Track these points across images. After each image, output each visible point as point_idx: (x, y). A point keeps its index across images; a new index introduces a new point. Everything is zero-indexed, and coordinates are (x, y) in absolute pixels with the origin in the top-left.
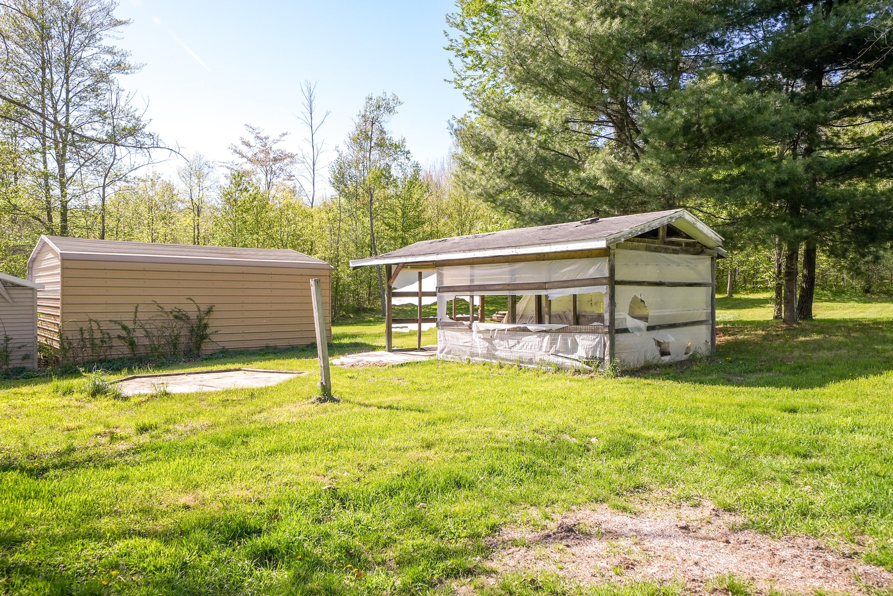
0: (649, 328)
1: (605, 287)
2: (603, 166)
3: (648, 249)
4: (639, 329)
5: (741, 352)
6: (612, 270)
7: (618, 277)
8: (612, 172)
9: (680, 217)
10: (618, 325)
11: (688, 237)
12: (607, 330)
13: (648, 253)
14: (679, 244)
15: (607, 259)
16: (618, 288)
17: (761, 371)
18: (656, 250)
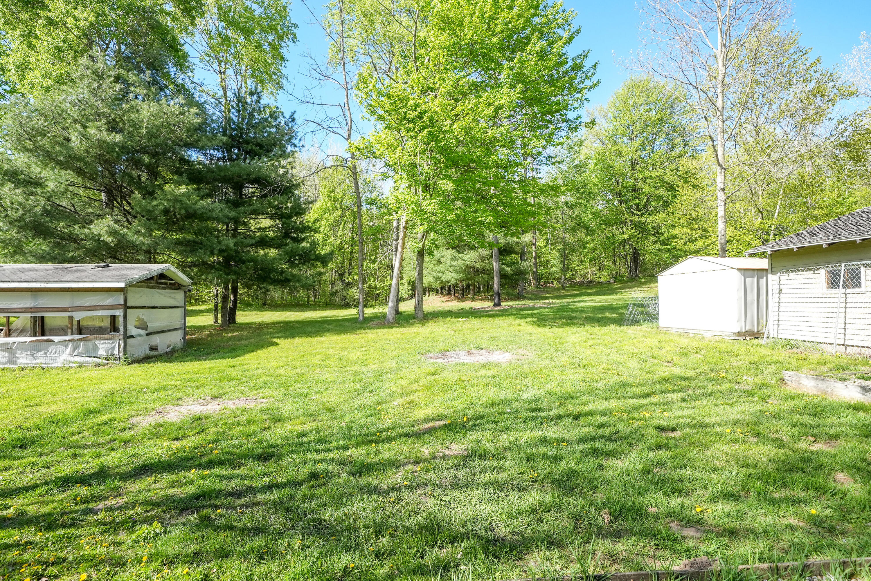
0: (148, 334)
1: (121, 310)
2: (106, 228)
3: (148, 287)
4: (140, 335)
5: (200, 345)
6: (126, 300)
7: (129, 304)
8: (113, 233)
9: (168, 269)
10: (129, 334)
11: (171, 279)
12: (122, 337)
13: (148, 289)
14: (166, 284)
15: (123, 293)
16: (129, 311)
17: (214, 353)
18: (153, 288)
